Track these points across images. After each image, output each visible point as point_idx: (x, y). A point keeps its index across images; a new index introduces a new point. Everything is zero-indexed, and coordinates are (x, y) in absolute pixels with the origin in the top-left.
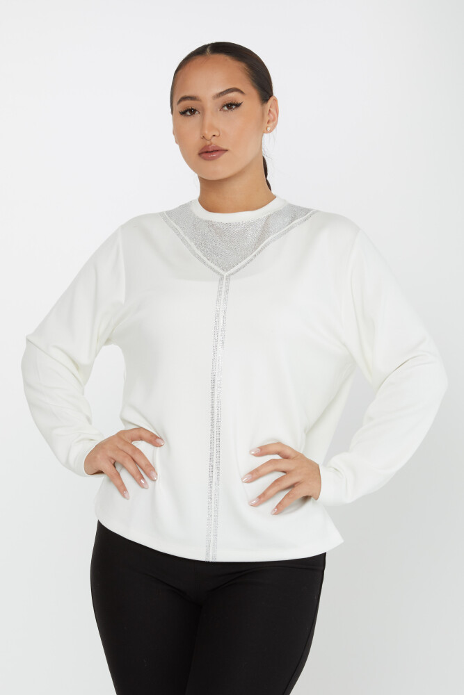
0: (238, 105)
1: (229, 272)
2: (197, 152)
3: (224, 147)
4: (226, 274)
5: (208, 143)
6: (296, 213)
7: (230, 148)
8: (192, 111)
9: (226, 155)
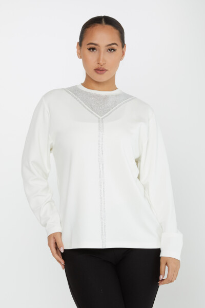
0: (114, 50)
1: (102, 117)
2: (94, 68)
3: (107, 69)
4: (101, 118)
5: (100, 66)
6: (127, 97)
7: (109, 70)
8: (93, 49)
9: (107, 72)
